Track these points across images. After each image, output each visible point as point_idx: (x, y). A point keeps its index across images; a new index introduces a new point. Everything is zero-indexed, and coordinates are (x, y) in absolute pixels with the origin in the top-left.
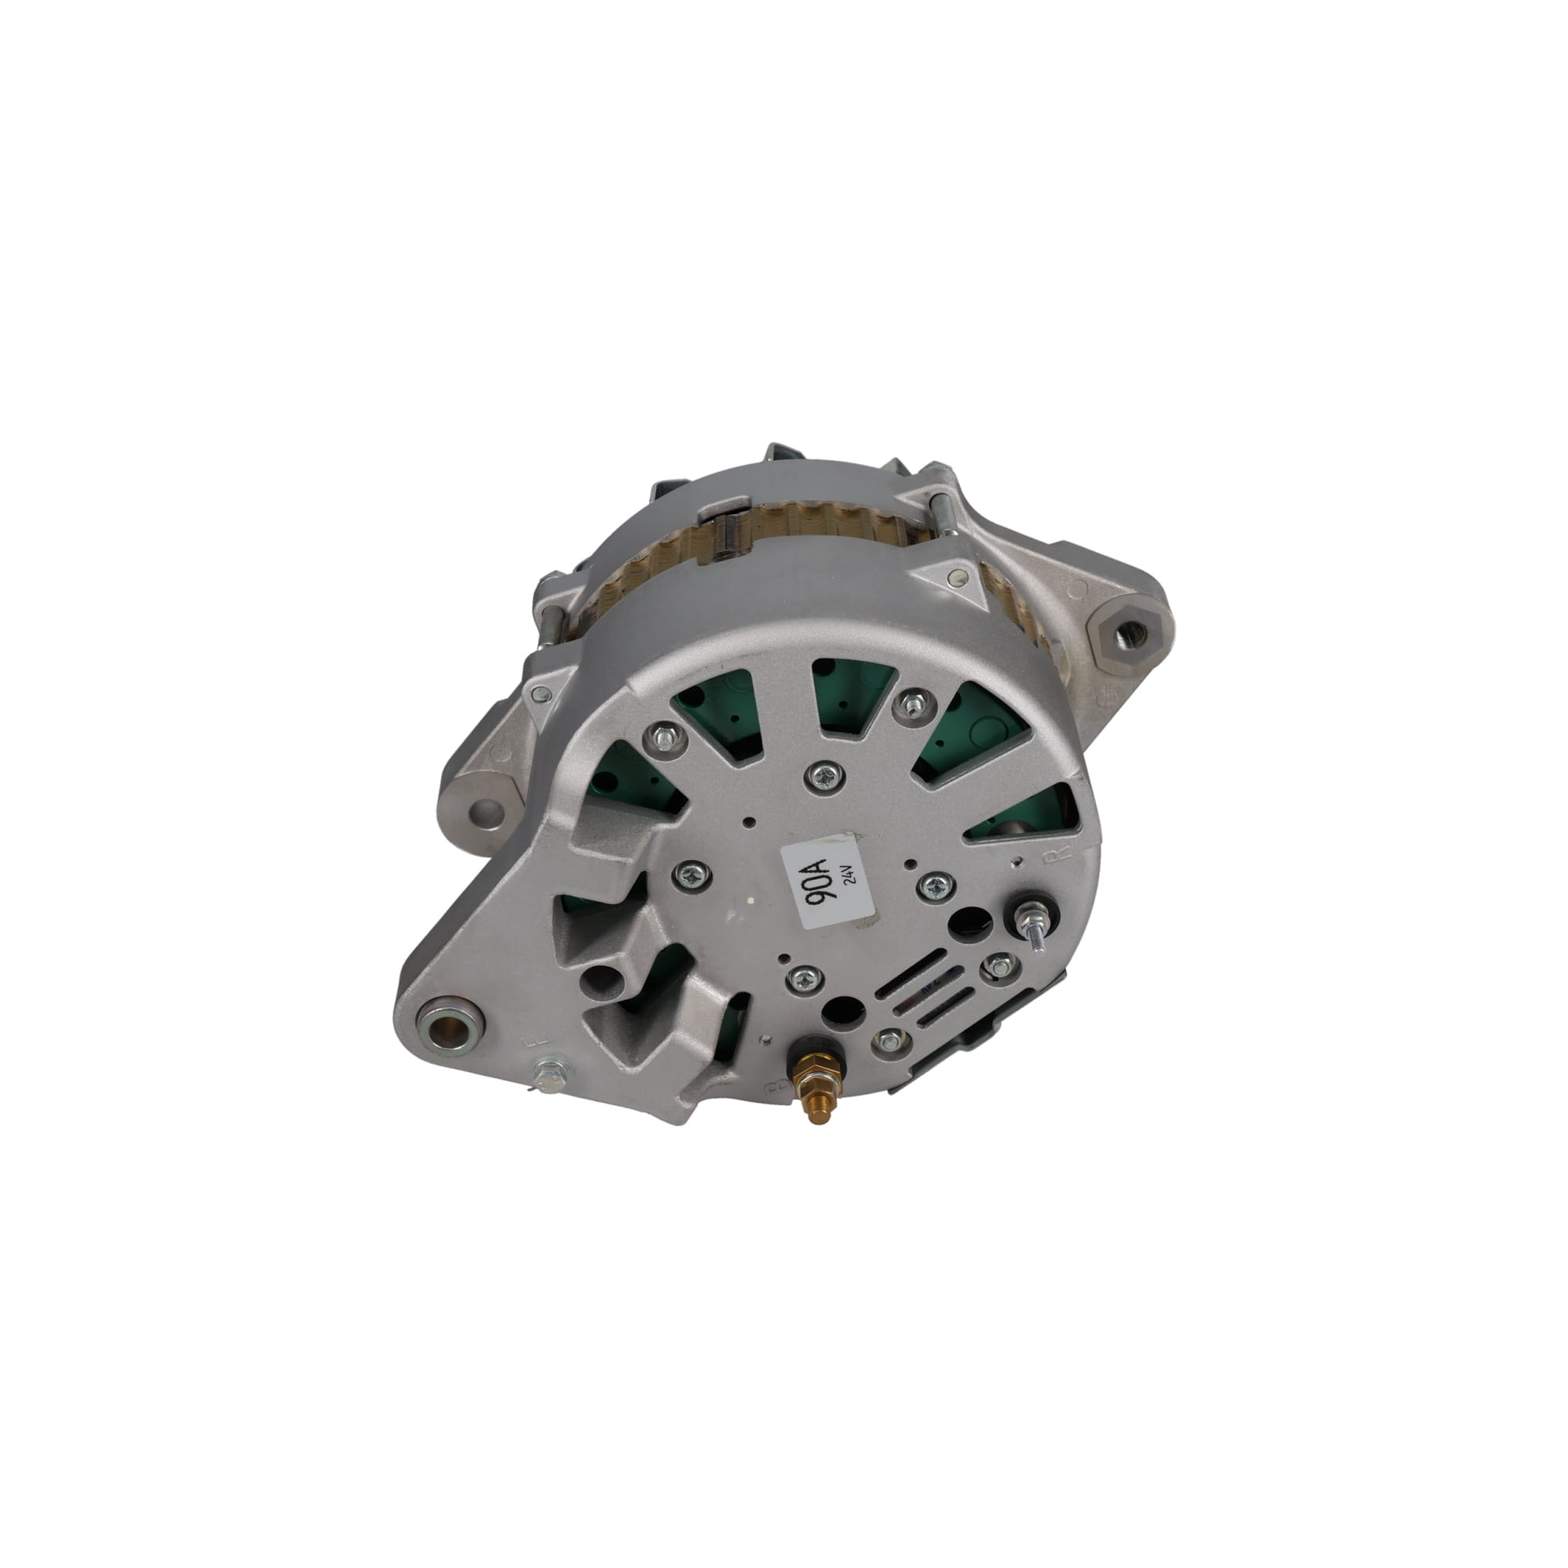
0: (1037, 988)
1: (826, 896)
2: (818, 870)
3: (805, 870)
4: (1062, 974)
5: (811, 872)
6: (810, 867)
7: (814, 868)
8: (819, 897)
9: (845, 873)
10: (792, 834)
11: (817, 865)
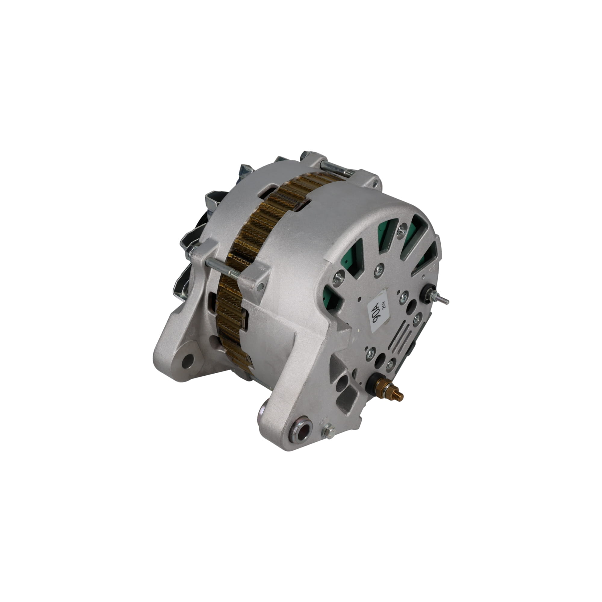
0: (425, 322)
1: (378, 317)
2: (377, 308)
3: (373, 310)
4: (431, 314)
5: (376, 309)
6: (374, 308)
7: (375, 308)
8: (376, 319)
9: (383, 305)
10: (370, 297)
11: (376, 306)
